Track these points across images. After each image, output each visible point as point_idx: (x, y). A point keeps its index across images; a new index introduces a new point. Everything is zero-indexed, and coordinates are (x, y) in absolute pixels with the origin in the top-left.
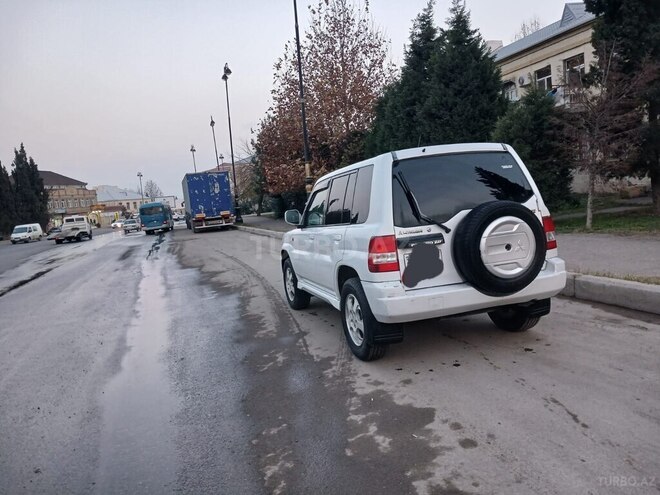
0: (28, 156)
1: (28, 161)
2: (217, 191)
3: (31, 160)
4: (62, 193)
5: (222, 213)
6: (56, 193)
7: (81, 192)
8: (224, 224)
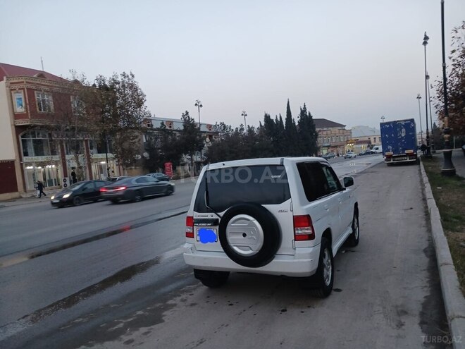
0: (307, 111)
1: (308, 114)
2: (403, 135)
3: (309, 113)
4: (329, 132)
5: (406, 152)
6: (325, 133)
7: (341, 131)
8: (408, 160)
